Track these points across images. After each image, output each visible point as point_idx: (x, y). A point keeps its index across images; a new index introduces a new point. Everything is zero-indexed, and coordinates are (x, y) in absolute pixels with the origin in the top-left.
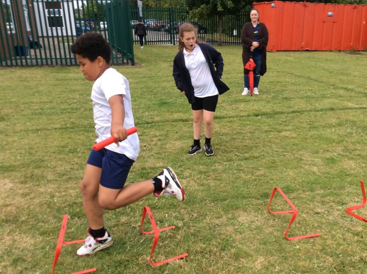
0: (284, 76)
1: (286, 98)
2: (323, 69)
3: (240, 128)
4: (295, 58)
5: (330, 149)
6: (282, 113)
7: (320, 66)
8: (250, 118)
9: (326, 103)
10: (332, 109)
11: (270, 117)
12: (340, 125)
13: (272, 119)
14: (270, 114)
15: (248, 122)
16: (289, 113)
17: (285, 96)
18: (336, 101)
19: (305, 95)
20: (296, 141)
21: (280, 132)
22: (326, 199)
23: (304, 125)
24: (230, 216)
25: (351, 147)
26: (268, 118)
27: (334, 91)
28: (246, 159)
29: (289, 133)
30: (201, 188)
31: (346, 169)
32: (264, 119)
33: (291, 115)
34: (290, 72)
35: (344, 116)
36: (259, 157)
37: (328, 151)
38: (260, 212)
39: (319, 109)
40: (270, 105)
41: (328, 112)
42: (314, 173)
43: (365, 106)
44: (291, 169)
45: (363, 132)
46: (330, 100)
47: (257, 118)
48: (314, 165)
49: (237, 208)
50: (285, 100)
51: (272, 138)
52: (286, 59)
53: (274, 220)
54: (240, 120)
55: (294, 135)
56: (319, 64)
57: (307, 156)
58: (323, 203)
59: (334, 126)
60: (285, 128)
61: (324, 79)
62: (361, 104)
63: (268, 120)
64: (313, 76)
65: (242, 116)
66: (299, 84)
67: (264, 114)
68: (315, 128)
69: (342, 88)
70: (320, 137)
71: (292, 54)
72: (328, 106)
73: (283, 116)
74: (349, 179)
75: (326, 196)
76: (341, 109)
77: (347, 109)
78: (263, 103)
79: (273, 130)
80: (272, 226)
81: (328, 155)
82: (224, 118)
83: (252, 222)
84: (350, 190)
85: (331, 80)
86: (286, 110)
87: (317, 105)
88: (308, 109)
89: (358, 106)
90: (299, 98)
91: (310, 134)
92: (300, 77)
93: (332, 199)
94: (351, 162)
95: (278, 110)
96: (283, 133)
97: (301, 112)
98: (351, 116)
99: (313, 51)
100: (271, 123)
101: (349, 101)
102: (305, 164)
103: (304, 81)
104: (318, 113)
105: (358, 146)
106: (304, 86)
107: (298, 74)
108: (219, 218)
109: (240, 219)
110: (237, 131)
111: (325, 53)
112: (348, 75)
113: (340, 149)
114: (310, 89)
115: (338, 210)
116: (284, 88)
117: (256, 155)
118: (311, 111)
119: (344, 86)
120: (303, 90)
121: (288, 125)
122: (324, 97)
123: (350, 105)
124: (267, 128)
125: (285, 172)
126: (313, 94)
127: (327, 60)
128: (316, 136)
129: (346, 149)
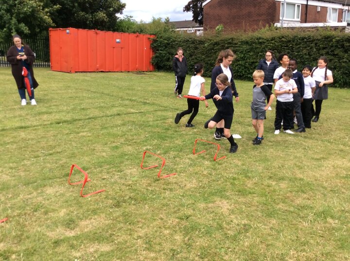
0: (82, 92)
1: (83, 109)
2: (114, 86)
3: (44, 133)
4: (92, 78)
5: (116, 141)
6: (80, 120)
7: (112, 84)
8: (52, 125)
9: (115, 110)
10: (119, 114)
11: (70, 123)
12: (124, 125)
13: (72, 125)
14: (70, 121)
15: (51, 129)
16: (86, 119)
17: (82, 108)
18: (122, 109)
19: (99, 106)
20: (91, 138)
21: (78, 133)
22: (110, 170)
23: (97, 127)
24: (39, 191)
25: (130, 138)
26: (68, 124)
27: (121, 102)
28: (51, 154)
29: (86, 133)
30: (13, 178)
31: (125, 151)
32: (65, 125)
33: (87, 121)
34: (87, 89)
35: (127, 118)
36: (62, 152)
37: (114, 142)
38: (63, 185)
39: (109, 115)
40: (70, 114)
41: (116, 117)
42: (103, 156)
43: (142, 111)
44: (87, 156)
45: (139, 128)
46: (118, 108)
47: (59, 125)
48: (104, 152)
49: (45, 186)
50: (82, 110)
51: (72, 138)
52: (84, 79)
53: (74, 188)
54: (44, 128)
55: (90, 135)
56: (111, 82)
57: (99, 147)
58: (108, 173)
59: (120, 126)
60: (82, 130)
61: (115, 94)
62: (140, 110)
63: (68, 126)
64: (106, 92)
65: (46, 125)
66: (94, 98)
67: (65, 122)
68: (106, 128)
69: (128, 99)
70: (109, 134)
71: (89, 74)
72: (116, 113)
73: (80, 122)
74: (127, 157)
75: (110, 168)
76: (125, 114)
77: (130, 113)
78: (64, 114)
79: (72, 132)
80: (72, 192)
81: (114, 145)
82: (28, 127)
83: (57, 192)
84: (127, 163)
85: (120, 94)
86: (83, 117)
87: (108, 112)
88: (101, 115)
89: (137, 111)
90: (93, 108)
91: (102, 132)
92: (95, 92)
93: (114, 169)
94: (129, 147)
95: (77, 118)
96: (81, 134)
97: (95, 118)
98: (132, 118)
99: (107, 72)
100: (71, 128)
101: (131, 108)
102: (97, 152)
103: (98, 95)
104: (108, 118)
105: (135, 137)
106: (98, 99)
107: (94, 91)
108: (30, 194)
109: (47, 192)
110: (42, 135)
111: (116, 73)
112: (132, 90)
113: (122, 140)
114: (103, 101)
115: (117, 175)
116: (82, 102)
117: (59, 150)
118: (103, 117)
119: (129, 98)
120: (97, 102)
121: (85, 128)
122: (113, 106)
123: (132, 111)
124: (67, 131)
125: (82, 158)
126: (106, 105)
127: (118, 79)
128: (106, 133)
129: (127, 140)
